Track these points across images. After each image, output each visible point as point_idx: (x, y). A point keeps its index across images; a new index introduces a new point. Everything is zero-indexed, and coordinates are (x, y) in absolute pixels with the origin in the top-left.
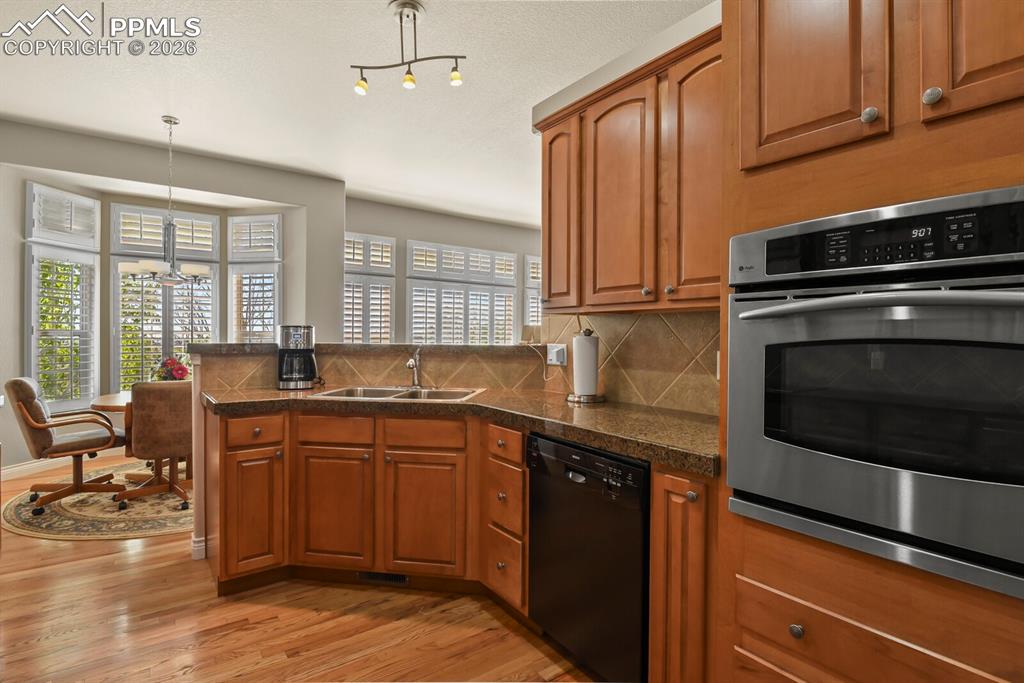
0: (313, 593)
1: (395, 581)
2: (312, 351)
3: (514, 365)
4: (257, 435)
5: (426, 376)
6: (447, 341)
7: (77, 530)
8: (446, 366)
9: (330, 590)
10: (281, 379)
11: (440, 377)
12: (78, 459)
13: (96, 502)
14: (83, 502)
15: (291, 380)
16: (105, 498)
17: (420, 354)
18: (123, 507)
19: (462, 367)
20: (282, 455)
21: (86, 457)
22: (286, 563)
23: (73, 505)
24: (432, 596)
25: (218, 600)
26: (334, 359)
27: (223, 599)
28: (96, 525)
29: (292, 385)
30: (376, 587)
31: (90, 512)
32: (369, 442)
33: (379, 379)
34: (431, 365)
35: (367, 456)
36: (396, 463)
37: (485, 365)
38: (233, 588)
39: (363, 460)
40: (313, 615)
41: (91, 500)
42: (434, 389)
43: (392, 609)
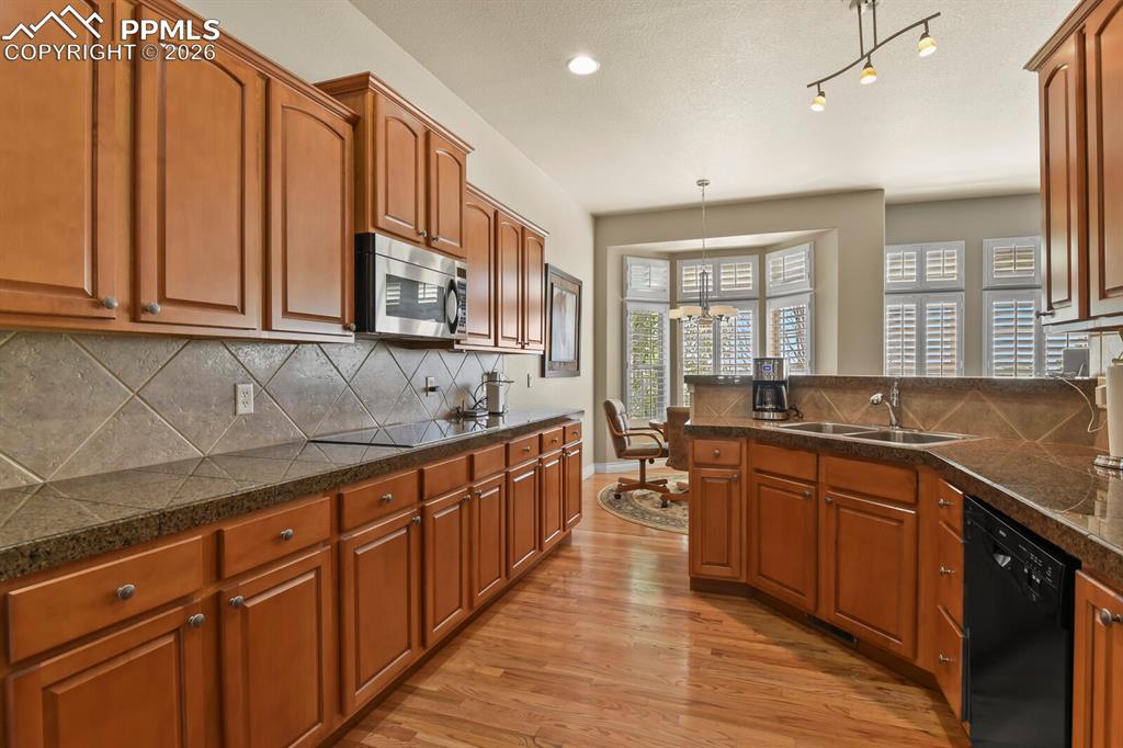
0: (761, 616)
1: (842, 637)
2: (784, 383)
3: (1040, 407)
4: (718, 456)
5: (911, 415)
6: (931, 373)
7: (632, 514)
8: (937, 404)
9: (777, 620)
10: (755, 409)
11: (929, 417)
12: (643, 461)
13: (652, 498)
14: (644, 497)
15: (766, 410)
16: (657, 496)
17: (898, 388)
18: (664, 506)
19: (958, 406)
20: (739, 478)
21: (647, 462)
22: (743, 580)
23: (638, 497)
24: (879, 670)
25: (689, 592)
26: (812, 392)
27: (693, 592)
28: (644, 513)
29: (766, 415)
30: (824, 635)
31: (645, 505)
32: (812, 478)
33: (857, 416)
34: (917, 403)
35: (807, 493)
36: (838, 506)
37: (991, 405)
38: (703, 587)
39: (804, 495)
40: (750, 633)
41: (649, 496)
42: (916, 432)
43: (825, 661)
